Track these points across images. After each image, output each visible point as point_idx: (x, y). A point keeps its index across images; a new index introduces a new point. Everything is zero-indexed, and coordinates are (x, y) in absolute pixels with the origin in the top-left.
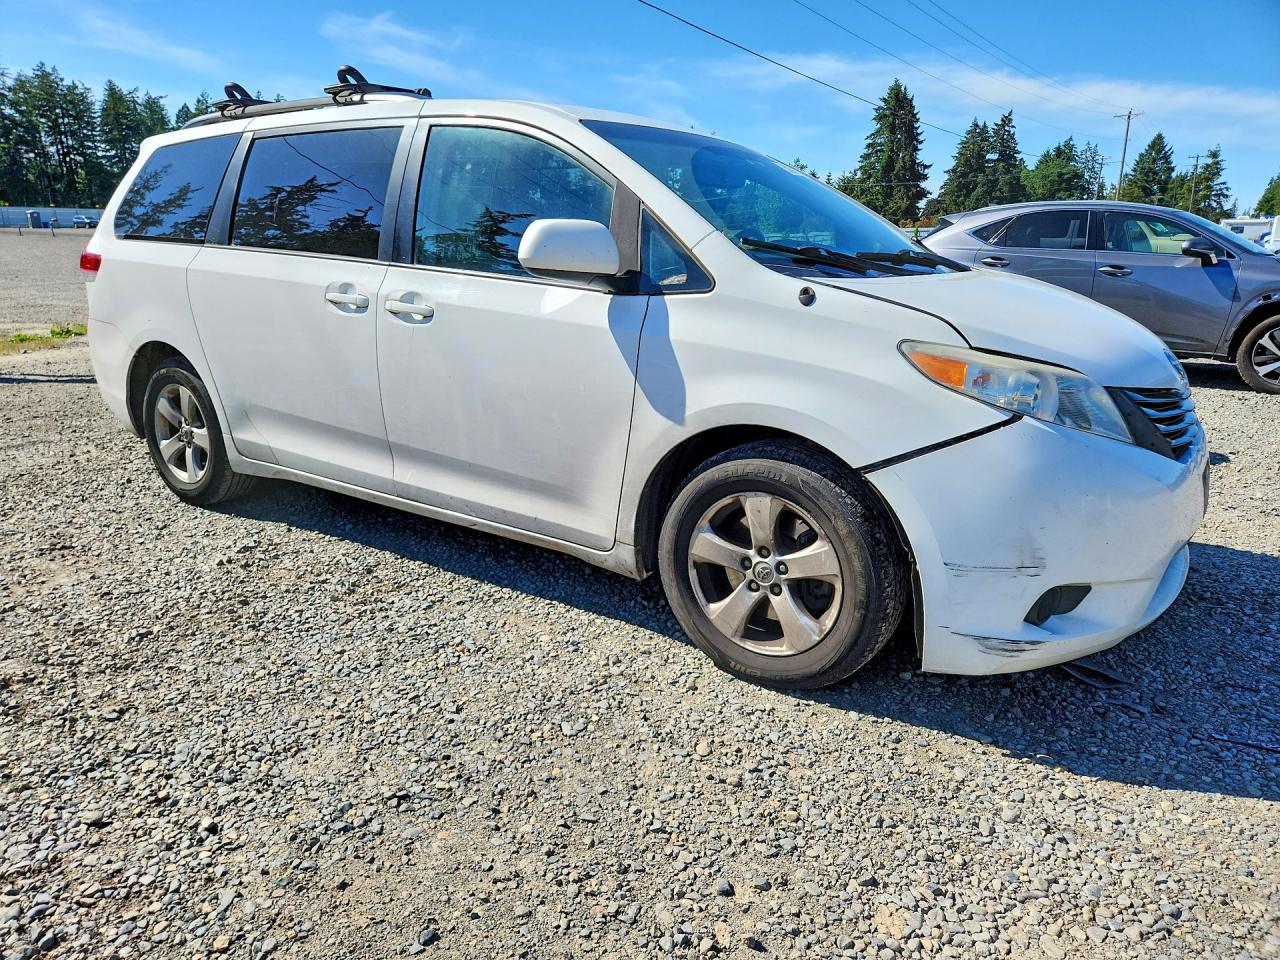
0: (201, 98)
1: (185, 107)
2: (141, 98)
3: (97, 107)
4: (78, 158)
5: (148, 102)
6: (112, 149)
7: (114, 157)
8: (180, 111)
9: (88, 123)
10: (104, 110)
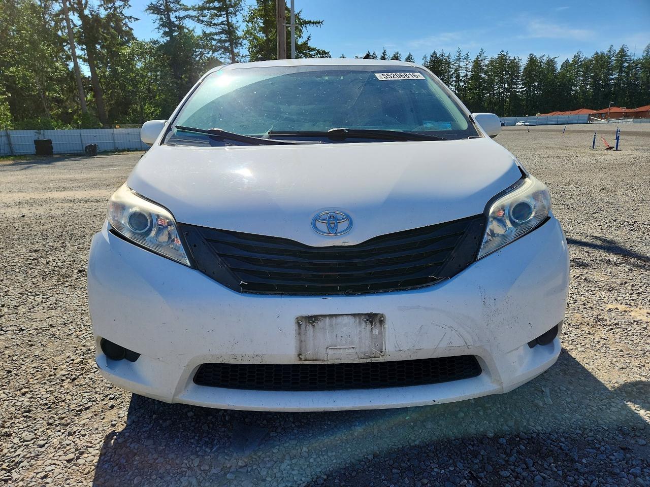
0: (577, 55)
1: (567, 60)
2: (545, 60)
3: (522, 68)
4: (508, 94)
5: (548, 61)
6: (524, 87)
7: (524, 91)
8: (564, 63)
9: (516, 76)
10: (525, 68)
